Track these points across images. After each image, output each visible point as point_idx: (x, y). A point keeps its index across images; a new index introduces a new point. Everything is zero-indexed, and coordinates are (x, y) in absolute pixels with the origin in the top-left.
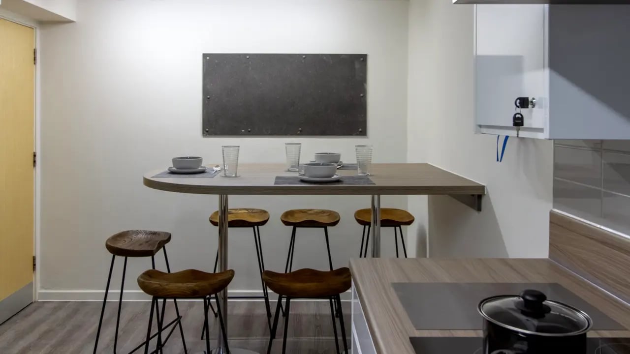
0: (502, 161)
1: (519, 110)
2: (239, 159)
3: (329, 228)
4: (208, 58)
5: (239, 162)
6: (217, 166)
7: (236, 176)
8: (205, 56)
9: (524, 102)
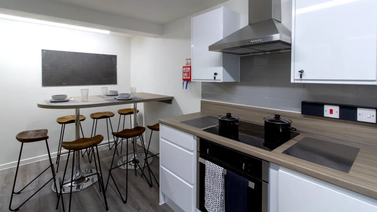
0: (187, 89)
1: (215, 76)
2: (89, 94)
3: (110, 118)
4: (45, 52)
5: (89, 95)
6: (72, 98)
7: (88, 101)
8: (43, 51)
9: (216, 74)
